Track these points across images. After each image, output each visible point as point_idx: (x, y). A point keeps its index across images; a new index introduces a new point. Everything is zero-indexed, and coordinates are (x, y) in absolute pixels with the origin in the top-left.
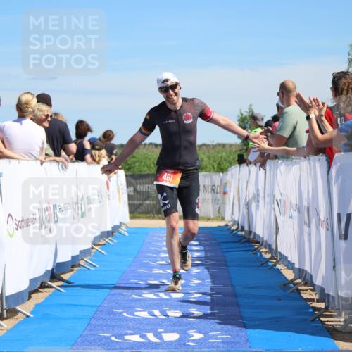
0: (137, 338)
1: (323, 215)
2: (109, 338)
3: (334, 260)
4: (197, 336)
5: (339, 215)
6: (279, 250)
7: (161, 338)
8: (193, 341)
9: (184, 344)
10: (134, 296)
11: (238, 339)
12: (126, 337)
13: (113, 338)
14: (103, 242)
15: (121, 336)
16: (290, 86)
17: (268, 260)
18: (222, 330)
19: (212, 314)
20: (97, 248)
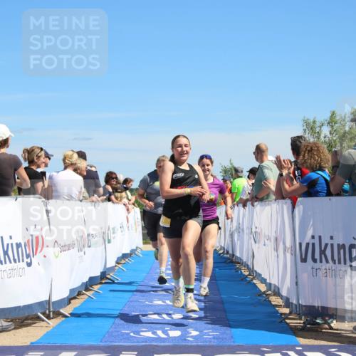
0: (149, 334)
1: (288, 244)
2: (128, 334)
3: (297, 277)
4: (195, 333)
5: (300, 244)
6: (255, 269)
7: (167, 335)
8: (192, 337)
9: (185, 340)
10: (147, 303)
11: (225, 336)
12: (142, 334)
13: (132, 334)
14: (123, 262)
15: (138, 333)
16: (263, 147)
17: (247, 276)
18: (212, 329)
19: (205, 317)
20: (119, 266)
